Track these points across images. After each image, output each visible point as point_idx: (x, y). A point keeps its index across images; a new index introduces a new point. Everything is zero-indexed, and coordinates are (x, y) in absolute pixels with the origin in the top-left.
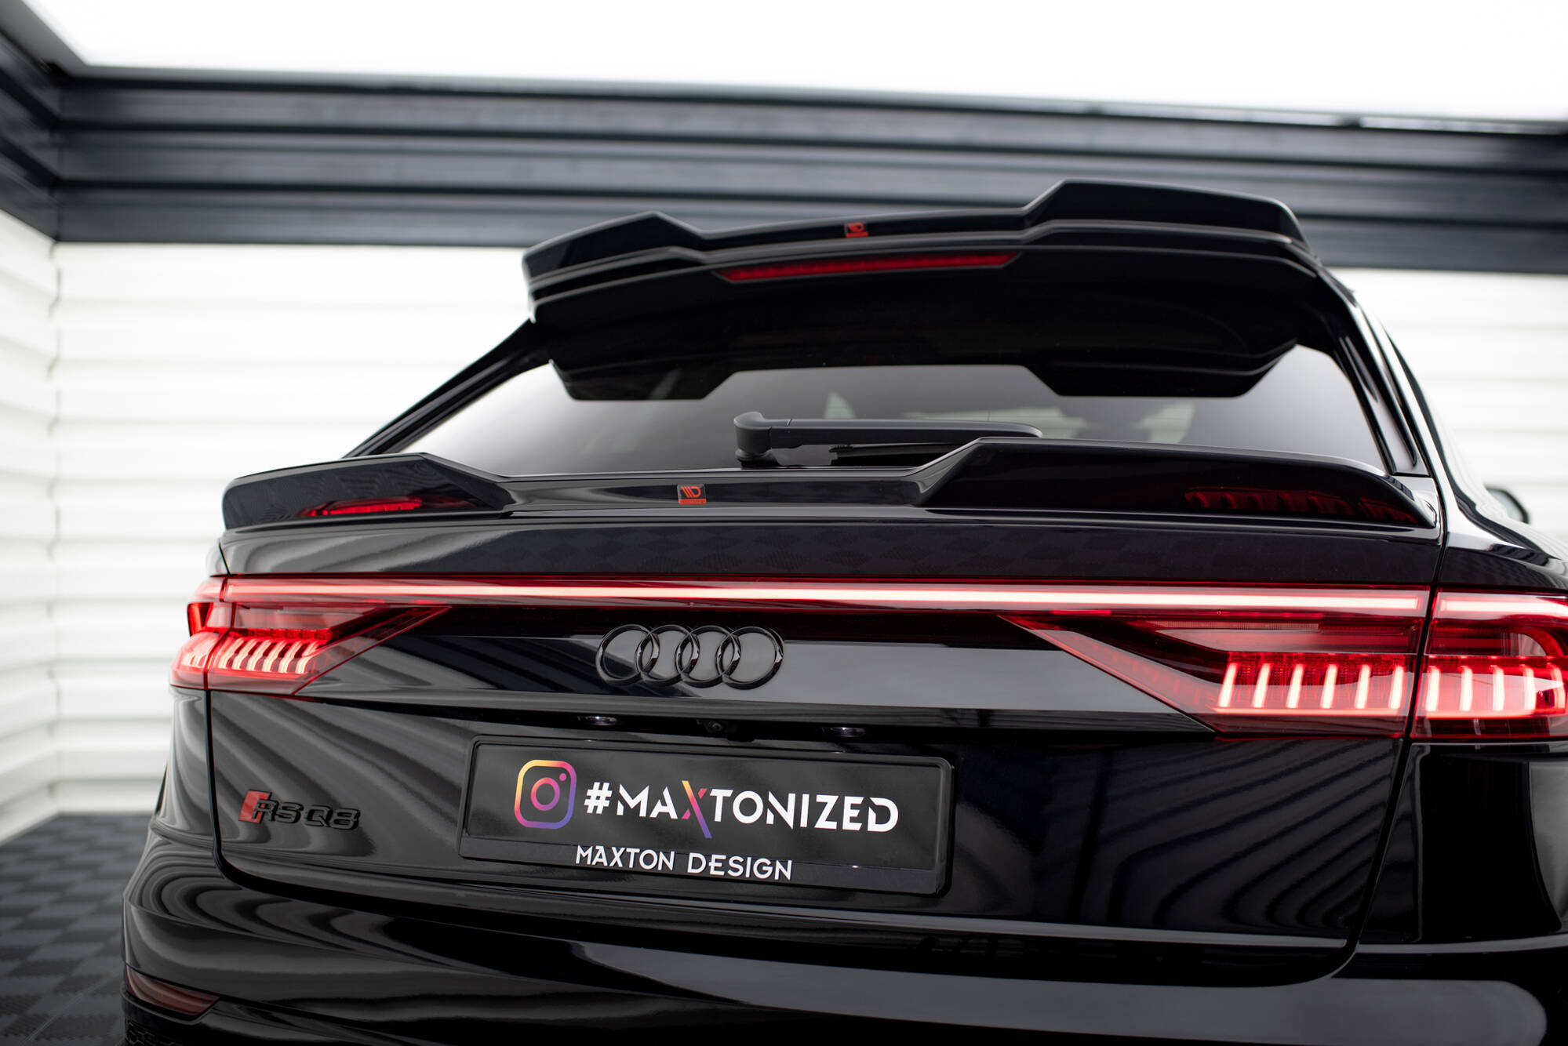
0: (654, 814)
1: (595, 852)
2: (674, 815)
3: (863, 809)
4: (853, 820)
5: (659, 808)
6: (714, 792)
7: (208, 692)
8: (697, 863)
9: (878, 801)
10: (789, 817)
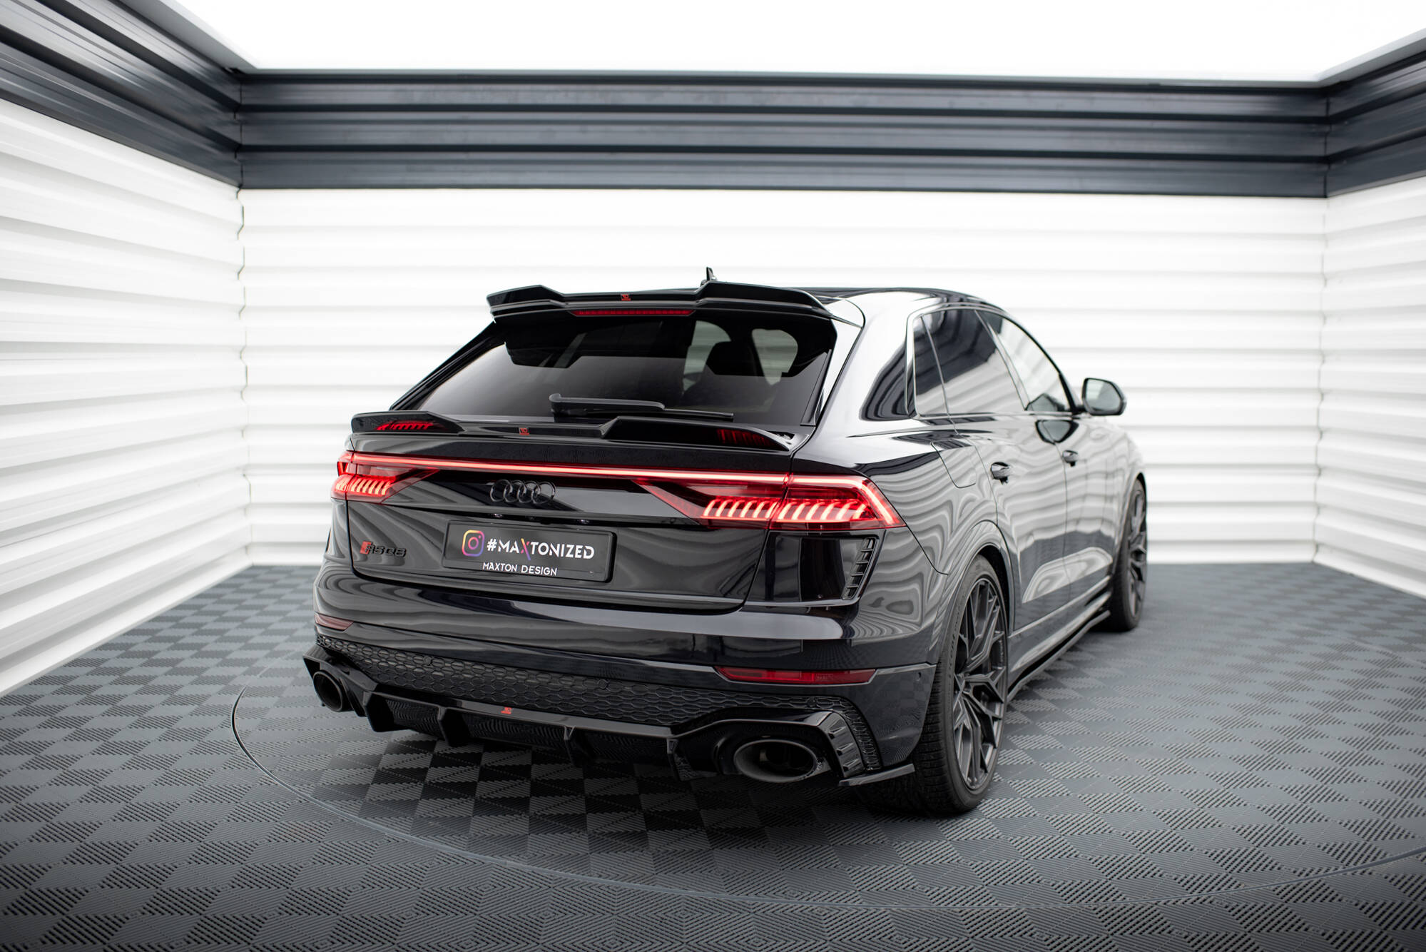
0: (511, 551)
1: (490, 565)
2: (518, 552)
3: (582, 550)
4: (579, 554)
5: (513, 549)
6: (532, 543)
7: (347, 501)
8: (525, 569)
9: (587, 547)
10: (557, 553)
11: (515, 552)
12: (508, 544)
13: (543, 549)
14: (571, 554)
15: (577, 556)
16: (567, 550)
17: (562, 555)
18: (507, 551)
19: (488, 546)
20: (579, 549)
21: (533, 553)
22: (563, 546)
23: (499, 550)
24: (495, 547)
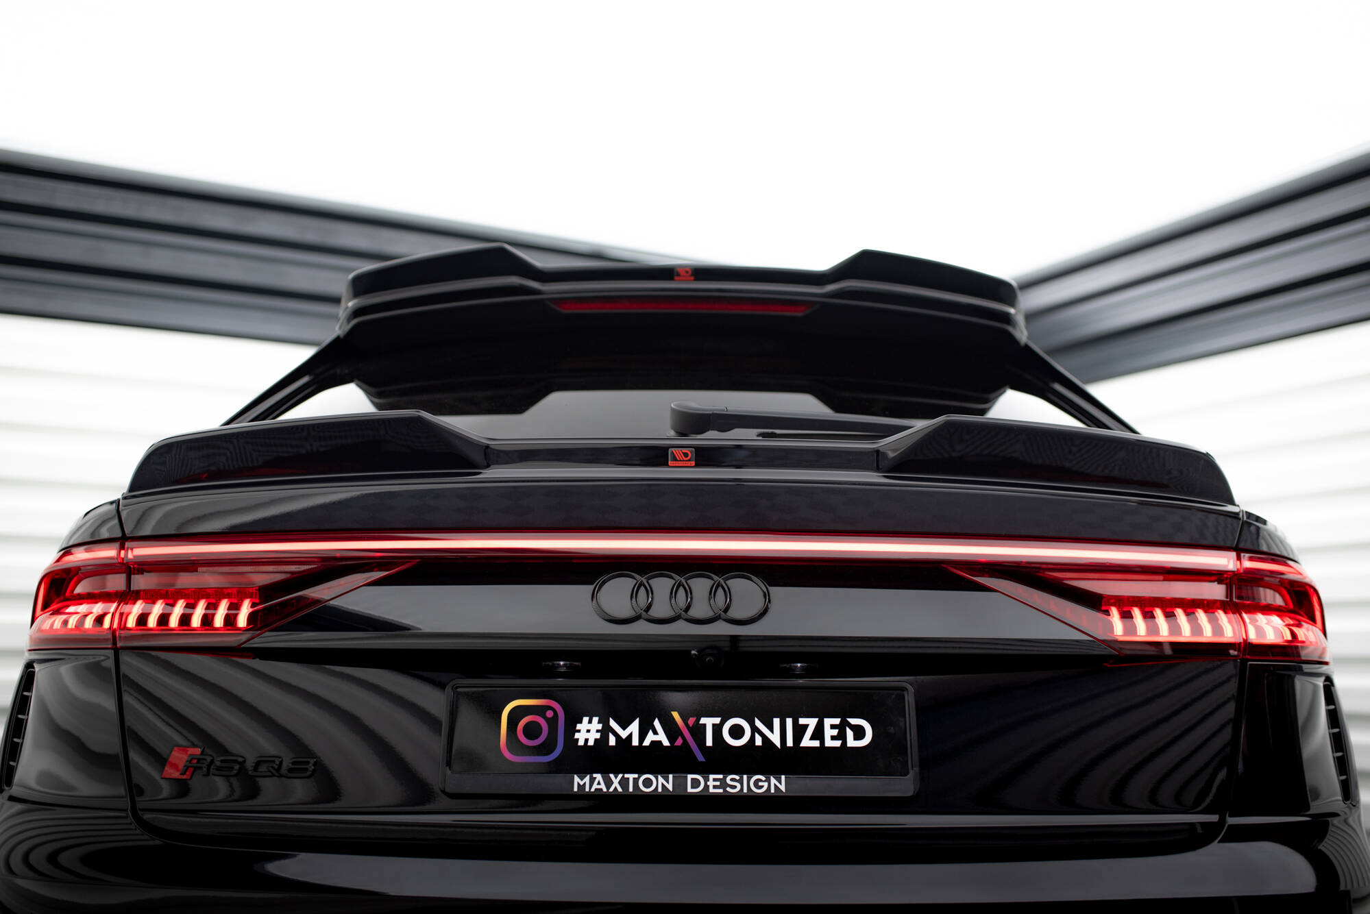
0: (647, 743)
1: (592, 780)
2: (666, 743)
3: (841, 728)
4: (833, 738)
5: (650, 737)
6: (703, 721)
7: (117, 651)
8: (695, 783)
9: (853, 721)
10: (775, 738)
11: (656, 744)
12: (634, 728)
13: (737, 732)
14: (812, 738)
15: (829, 743)
16: (799, 731)
17: (790, 743)
18: (635, 742)
19: (577, 736)
20: (833, 727)
21: (709, 742)
22: (789, 721)
23: (612, 741)
24: (598, 736)
